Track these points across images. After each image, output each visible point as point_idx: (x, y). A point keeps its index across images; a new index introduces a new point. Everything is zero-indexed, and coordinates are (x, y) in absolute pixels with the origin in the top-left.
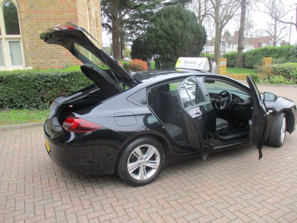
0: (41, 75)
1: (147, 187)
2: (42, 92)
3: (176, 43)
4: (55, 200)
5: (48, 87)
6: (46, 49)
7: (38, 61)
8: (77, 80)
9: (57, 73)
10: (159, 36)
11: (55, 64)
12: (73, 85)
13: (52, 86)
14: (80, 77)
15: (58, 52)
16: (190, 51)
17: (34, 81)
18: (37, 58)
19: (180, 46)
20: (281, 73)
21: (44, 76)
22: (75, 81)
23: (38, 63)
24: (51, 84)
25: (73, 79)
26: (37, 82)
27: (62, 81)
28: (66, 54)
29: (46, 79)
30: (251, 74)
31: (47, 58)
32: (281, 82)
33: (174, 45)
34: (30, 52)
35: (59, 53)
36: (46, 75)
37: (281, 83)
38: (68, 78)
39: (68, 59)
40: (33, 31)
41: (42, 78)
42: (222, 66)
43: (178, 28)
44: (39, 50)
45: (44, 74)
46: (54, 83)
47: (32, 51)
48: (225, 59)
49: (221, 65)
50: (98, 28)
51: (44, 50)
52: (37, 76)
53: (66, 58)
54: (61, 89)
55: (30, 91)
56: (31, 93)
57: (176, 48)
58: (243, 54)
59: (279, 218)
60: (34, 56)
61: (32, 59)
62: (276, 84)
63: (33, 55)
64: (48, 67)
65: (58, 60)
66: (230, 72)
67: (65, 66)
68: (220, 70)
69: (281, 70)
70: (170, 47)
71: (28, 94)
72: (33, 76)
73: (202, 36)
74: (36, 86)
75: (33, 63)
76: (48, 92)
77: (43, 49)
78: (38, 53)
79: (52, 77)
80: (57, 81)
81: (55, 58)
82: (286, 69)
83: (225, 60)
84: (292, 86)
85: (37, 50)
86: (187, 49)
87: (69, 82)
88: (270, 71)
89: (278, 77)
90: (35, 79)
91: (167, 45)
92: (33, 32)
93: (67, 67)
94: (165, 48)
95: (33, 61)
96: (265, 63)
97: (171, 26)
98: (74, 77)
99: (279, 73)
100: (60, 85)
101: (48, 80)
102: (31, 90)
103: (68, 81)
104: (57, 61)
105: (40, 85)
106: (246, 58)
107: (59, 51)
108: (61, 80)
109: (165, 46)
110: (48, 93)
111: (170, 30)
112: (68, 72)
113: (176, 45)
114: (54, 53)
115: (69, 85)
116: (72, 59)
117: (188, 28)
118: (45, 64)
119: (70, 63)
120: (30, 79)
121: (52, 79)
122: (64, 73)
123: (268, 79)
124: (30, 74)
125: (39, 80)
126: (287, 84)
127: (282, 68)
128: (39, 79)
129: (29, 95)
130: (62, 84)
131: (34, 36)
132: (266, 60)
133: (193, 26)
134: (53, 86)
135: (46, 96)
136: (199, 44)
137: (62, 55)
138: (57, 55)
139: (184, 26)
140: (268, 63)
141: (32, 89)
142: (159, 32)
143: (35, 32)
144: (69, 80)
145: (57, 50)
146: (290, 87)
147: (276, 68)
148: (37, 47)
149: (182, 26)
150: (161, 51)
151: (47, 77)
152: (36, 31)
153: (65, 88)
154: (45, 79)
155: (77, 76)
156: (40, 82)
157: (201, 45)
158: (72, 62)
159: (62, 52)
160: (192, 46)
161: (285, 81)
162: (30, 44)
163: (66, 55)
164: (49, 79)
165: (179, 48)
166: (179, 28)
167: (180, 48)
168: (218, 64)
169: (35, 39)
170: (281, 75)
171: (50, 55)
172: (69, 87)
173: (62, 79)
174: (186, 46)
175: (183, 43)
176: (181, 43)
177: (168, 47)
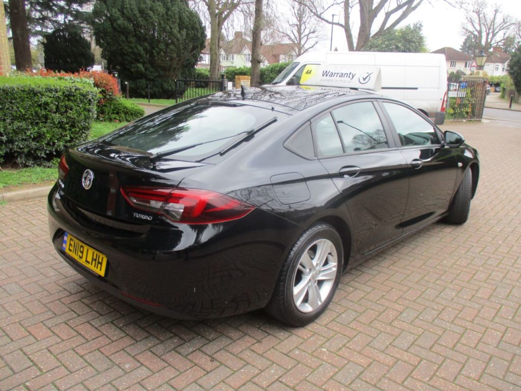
3: (154, 45)
4: (126, 367)
8: (7, 106)
10: (119, 29)
14: (13, 101)
16: (179, 60)
19: (161, 50)
33: (148, 48)
43: (157, 16)
57: (153, 53)
70: (143, 52)
73: (199, 35)
83: (247, 79)
86: (175, 56)
91: (136, 46)
94: (134, 53)
97: (141, 12)
109: (131, 48)
111: (140, 19)
113: (153, 48)
117: (173, 17)
133: (184, 14)
136: (194, 48)
139: (166, 13)
142: (119, 22)
149: (164, 12)
150: (125, 57)
155: (7, 99)
157: (197, 51)
160: (182, 51)
165: (159, 53)
166: (158, 15)
167: (162, 53)
168: (237, 86)
174: (172, 50)
175: (167, 45)
176: (162, 44)
177: (138, 50)
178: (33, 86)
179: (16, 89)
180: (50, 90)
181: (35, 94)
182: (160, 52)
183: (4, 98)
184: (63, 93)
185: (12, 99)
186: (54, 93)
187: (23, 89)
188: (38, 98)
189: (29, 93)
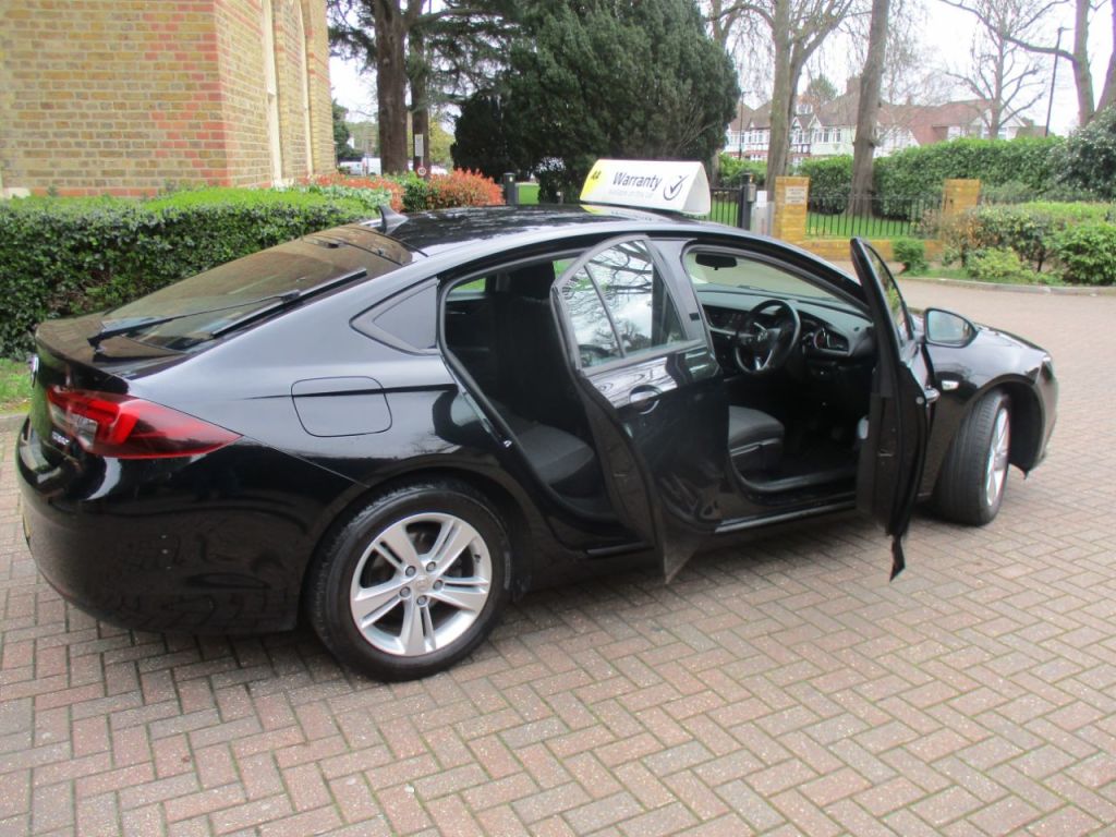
0: (59, 221)
1: (438, 683)
2: (63, 288)
3: (621, 114)
4: (44, 736)
5: (89, 268)
6: (84, 116)
7: (53, 165)
8: (204, 242)
9: (124, 216)
10: (551, 86)
11: (120, 179)
12: (190, 263)
13: (102, 268)
14: (215, 234)
15: (135, 131)
16: (675, 145)
17: (29, 245)
18: (48, 154)
19: (635, 124)
20: (1009, 239)
21: (67, 227)
22: (196, 248)
23: (51, 174)
24: (97, 256)
25: (189, 241)
26: (40, 247)
27: (143, 247)
28: (165, 139)
29: (78, 237)
30: (899, 240)
31: (89, 154)
32: (1006, 274)
33: (610, 121)
34: (16, 125)
35: (139, 135)
36: (79, 222)
37: (1010, 277)
38: (168, 235)
39: (175, 160)
40: (30, 40)
41: (60, 236)
42: (788, 205)
43: (630, 54)
44: (53, 121)
45: (70, 220)
46: (110, 253)
47: (26, 121)
48: (803, 181)
49: (788, 201)
50: (312, 42)
51: (74, 120)
52: (39, 227)
53: (164, 155)
54: (140, 279)
55: (12, 283)
56: (19, 291)
57: (619, 132)
58: (875, 164)
59: (952, 822)
60: (34, 144)
61: (28, 154)
62: (989, 280)
63: (30, 140)
64: (93, 188)
65: (133, 161)
66: (820, 230)
67: (163, 187)
68: (784, 221)
69: (1012, 227)
70: (597, 130)
71: (5, 297)
72: (26, 225)
73: (722, 91)
74: (39, 264)
75: (32, 173)
76: (88, 290)
77: (70, 116)
78: (50, 131)
79: (101, 230)
80: (124, 247)
81: (121, 154)
82: (1028, 225)
83: (801, 184)
84: (1047, 288)
85: (49, 120)
86: (664, 136)
87: (170, 251)
88: (970, 231)
89: (996, 252)
90: (34, 235)
91: (584, 120)
92: (29, 47)
93: (170, 189)
94: (579, 133)
95: (31, 163)
96: (951, 201)
97: (598, 46)
98: (193, 231)
99: (1001, 240)
100: (134, 263)
101: (86, 240)
102: (16, 280)
103: (170, 247)
104: (129, 165)
105: (54, 261)
107: (139, 125)
108: (139, 243)
109: (576, 123)
110: (86, 295)
111: (595, 63)
112: (168, 212)
113: (620, 121)
114: (118, 135)
115: (173, 264)
116: (190, 160)
117: (668, 54)
118: (79, 179)
119: (184, 177)
120: (13, 237)
121: (103, 238)
122: (151, 217)
123: (959, 262)
124: (12, 215)
125: (47, 240)
126: (1030, 281)
127: (1013, 222)
128: (48, 235)
129: (9, 298)
130: (145, 259)
131: (34, 62)
132: (958, 189)
133: (690, 48)
134: (107, 266)
135: (79, 307)
136: (706, 121)
137: (147, 143)
138: (131, 141)
139: (654, 48)
140: (965, 201)
141: (21, 278)
142: (550, 72)
143: (36, 45)
144: (172, 243)
145: (128, 122)
146: (1043, 292)
147: (992, 222)
148: (46, 106)
149: (648, 46)
150: (561, 142)
151: (82, 228)
152: (43, 40)
153: (159, 275)
154: (75, 239)
155: (205, 230)
156: (55, 249)
157: (715, 123)
158: (192, 174)
159: (151, 131)
160: (681, 125)
161: (1024, 268)
162: (17, 93)
163: (165, 145)
164: (92, 239)
165: (630, 132)
166: (634, 53)
167: (637, 131)
168: (778, 198)
169: (38, 76)
170: (1010, 249)
171: (101, 141)
172: (173, 273)
173: (142, 238)
174: (658, 124)
175: (649, 114)
176: (638, 113)
177: (588, 126)
178: (250, 206)
179: (219, 212)
180: (282, 214)
181: (253, 220)
182: (633, 129)
183: (200, 228)
184: (306, 218)
185: (212, 230)
186: (288, 219)
187: (232, 212)
188: (258, 228)
189: (242, 219)
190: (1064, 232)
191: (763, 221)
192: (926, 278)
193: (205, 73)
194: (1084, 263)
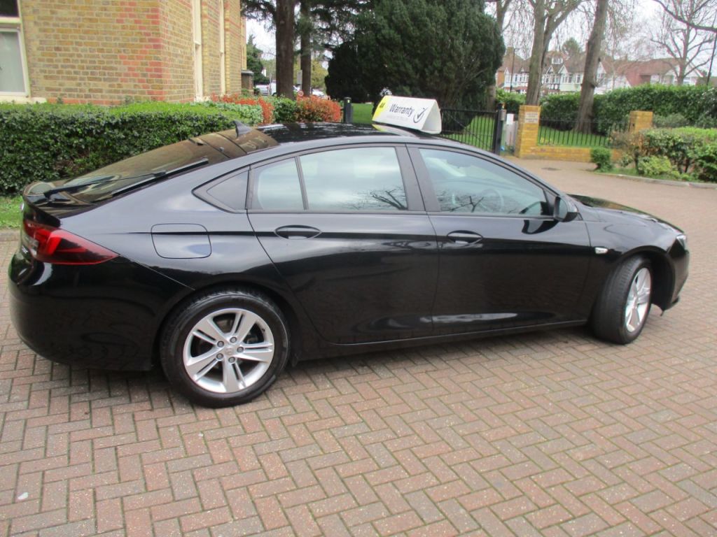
0: (60, 118)
2: (61, 158)
3: (427, 62)
4: (15, 398)
5: (76, 147)
6: (79, 56)
7: (60, 85)
9: (97, 117)
10: (383, 41)
11: (99, 94)
12: (136, 147)
13: (83, 147)
14: (151, 130)
15: (109, 65)
17: (42, 132)
18: (57, 78)
19: (435, 68)
20: (666, 151)
21: (65, 123)
22: (139, 137)
23: (59, 90)
24: (81, 140)
25: (136, 134)
26: (48, 134)
27: (108, 136)
28: (127, 71)
29: (70, 128)
30: (595, 149)
31: (82, 79)
32: (662, 173)
33: (420, 66)
34: (40, 60)
35: (112, 68)
36: (70, 119)
37: (664, 175)
38: (123, 129)
39: (132, 84)
40: (49, 9)
41: (60, 127)
42: (527, 124)
43: (434, 24)
44: (62, 58)
45: (66, 118)
46: (89, 139)
47: (46, 58)
48: (537, 109)
49: (526, 121)
50: (228, 11)
51: (73, 58)
52: (48, 122)
53: (126, 81)
54: (106, 155)
55: (32, 154)
56: (36, 159)
57: (425, 73)
58: (595, 99)
59: (490, 471)
60: (50, 72)
61: (46, 77)
62: (651, 177)
63: (47, 69)
64: (83, 99)
65: (108, 83)
66: (547, 141)
67: (124, 100)
68: (523, 134)
69: (668, 143)
70: (411, 71)
71: (28, 162)
72: (41, 120)
73: (492, 49)
74: (48, 143)
75: (48, 89)
76: (76, 160)
77: (71, 55)
78: (60, 64)
79: (84, 124)
80: (97, 136)
81: (100, 80)
82: (679, 140)
83: (536, 110)
84: (687, 183)
85: (59, 57)
86: (453, 76)
87: (125, 139)
88: (640, 145)
89: (657, 159)
90: (45, 126)
91: (404, 64)
92: (49, 14)
93: (127, 102)
94: (399, 72)
95: (48, 83)
96: (634, 125)
97: (414, 18)
98: (138, 127)
99: (661, 152)
100: (103, 145)
101: (74, 130)
102: (34, 152)
103: (124, 136)
104: (104, 86)
105: (56, 142)
106: (601, 110)
107: (112, 62)
108: (105, 133)
109: (397, 65)
110: (74, 163)
111: (411, 28)
112: (123, 115)
113: (426, 66)
114: (99, 68)
115: (126, 147)
116: (141, 84)
117: (457, 25)
118: (76, 93)
119: (137, 95)
120: (33, 127)
121: (85, 129)
122: (113, 118)
123: (634, 164)
124: (33, 114)
125: (53, 129)
126: (677, 178)
127: (669, 139)
128: (53, 127)
129: (30, 163)
130: (109, 143)
131: (51, 22)
132: (638, 118)
133: (472, 20)
134: (86, 146)
135: (70, 170)
136: (482, 66)
137: (116, 73)
138: (106, 71)
139: (449, 20)
140: (643, 123)
141: (37, 151)
142: (383, 32)
143: (53, 12)
144: (126, 135)
145: (105, 60)
146: (682, 186)
147: (654, 139)
148: (57, 49)
149: (446, 18)
150: (388, 78)
151: (72, 123)
152: (57, 10)
153: (117, 153)
154: (68, 129)
155: (145, 127)
156: (57, 135)
157: (486, 69)
158: (142, 93)
159: (118, 66)
160: (464, 70)
161: (674, 169)
162: (41, 41)
163: (127, 75)
164: (79, 130)
165: (432, 73)
166: (436, 23)
167: (436, 73)
168: (520, 119)
169: (53, 31)
170: (666, 157)
171: (89, 71)
172: (125, 152)
173: (108, 131)
174: (449, 68)
175: (444, 63)
176: (437, 61)
177: (406, 68)
178: (172, 114)
179: (153, 116)
180: (192, 119)
181: (174, 122)
182: (434, 71)
183: (142, 126)
184: (205, 122)
185: (149, 127)
186: (194, 122)
187: (161, 116)
188: (176, 127)
189: (167, 122)
190: (701, 148)
191: (511, 133)
192: (610, 174)
193: (151, 32)
194: (712, 168)
